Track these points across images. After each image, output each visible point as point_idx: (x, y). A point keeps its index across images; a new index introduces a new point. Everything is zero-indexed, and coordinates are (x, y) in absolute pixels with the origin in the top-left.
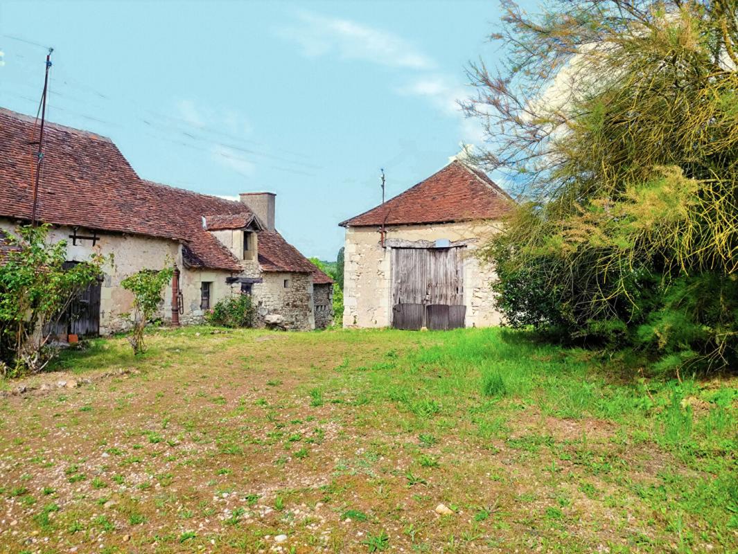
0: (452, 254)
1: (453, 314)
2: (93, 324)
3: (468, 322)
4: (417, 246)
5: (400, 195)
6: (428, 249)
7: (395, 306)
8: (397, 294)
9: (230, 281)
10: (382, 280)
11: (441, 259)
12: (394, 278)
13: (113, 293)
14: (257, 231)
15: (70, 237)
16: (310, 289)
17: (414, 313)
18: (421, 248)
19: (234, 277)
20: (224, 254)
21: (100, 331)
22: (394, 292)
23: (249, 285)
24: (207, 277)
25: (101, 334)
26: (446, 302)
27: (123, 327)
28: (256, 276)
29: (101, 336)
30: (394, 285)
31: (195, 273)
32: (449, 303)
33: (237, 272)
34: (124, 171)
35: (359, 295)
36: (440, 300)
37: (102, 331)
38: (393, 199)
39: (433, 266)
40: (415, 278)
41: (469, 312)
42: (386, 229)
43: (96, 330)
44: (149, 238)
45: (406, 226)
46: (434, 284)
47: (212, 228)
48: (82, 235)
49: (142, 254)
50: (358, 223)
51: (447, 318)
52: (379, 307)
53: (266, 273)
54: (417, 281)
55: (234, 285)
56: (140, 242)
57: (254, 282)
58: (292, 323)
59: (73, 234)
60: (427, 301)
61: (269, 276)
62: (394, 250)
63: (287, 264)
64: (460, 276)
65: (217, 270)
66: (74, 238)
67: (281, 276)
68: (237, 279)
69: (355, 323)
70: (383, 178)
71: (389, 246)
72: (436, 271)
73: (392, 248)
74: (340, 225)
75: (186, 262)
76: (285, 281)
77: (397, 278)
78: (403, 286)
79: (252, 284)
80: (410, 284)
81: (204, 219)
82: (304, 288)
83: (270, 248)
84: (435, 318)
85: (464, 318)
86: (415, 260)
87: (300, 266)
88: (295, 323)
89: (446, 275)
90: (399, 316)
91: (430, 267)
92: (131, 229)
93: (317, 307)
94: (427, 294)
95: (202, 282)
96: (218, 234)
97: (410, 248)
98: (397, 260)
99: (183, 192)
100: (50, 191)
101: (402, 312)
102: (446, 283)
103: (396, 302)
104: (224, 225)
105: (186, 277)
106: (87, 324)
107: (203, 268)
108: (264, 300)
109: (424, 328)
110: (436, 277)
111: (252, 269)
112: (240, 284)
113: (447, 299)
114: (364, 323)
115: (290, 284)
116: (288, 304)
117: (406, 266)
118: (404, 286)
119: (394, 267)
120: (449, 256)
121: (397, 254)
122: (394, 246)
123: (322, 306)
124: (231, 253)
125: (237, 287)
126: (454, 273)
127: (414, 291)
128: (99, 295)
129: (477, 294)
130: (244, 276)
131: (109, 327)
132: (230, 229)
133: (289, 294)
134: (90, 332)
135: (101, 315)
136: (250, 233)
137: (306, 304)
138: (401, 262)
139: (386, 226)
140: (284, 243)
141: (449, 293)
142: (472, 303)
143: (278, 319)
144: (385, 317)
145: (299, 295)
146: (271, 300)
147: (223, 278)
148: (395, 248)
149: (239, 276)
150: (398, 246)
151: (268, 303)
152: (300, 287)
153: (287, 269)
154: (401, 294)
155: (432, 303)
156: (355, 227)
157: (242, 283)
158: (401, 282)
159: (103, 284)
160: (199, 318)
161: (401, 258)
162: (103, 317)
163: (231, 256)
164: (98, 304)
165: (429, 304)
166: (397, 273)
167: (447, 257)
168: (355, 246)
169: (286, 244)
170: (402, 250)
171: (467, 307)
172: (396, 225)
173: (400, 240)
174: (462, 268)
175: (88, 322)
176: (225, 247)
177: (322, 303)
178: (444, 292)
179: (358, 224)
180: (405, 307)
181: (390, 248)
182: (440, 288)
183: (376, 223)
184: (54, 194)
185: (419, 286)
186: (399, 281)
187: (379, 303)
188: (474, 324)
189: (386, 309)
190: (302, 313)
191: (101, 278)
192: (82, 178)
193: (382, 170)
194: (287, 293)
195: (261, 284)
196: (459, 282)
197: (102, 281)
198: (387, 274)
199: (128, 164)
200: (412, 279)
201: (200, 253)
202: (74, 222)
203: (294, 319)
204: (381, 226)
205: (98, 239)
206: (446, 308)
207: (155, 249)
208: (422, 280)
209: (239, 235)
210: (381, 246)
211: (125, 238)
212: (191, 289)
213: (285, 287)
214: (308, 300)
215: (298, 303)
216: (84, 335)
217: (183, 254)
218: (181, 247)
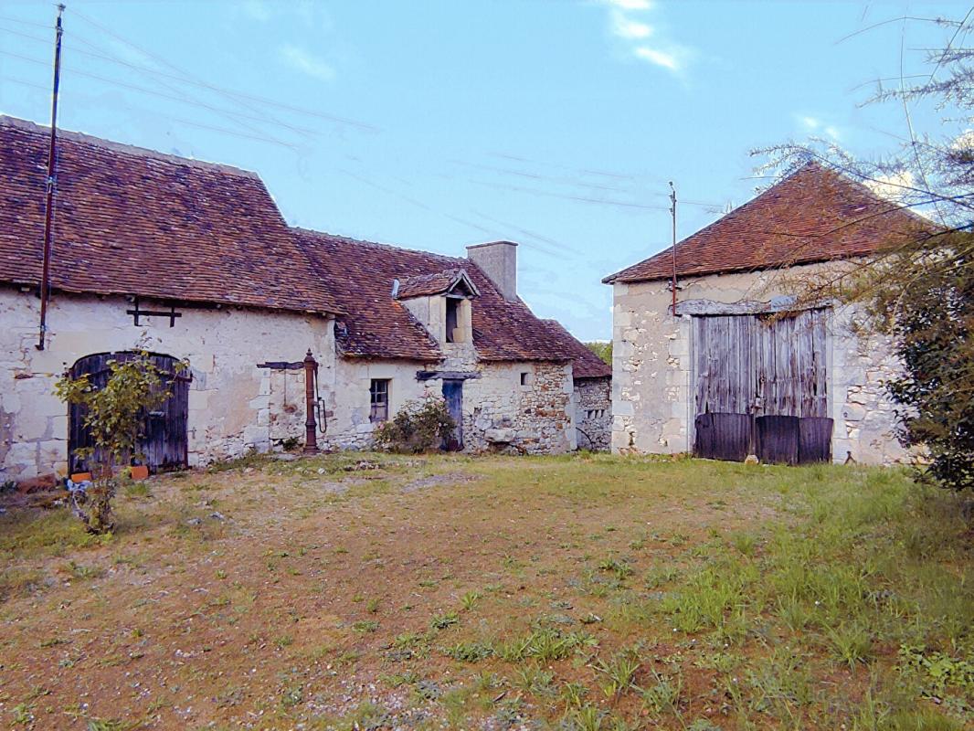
0: (803, 323)
1: (808, 432)
2: (176, 449)
3: (839, 448)
4: (736, 310)
5: (709, 228)
6: (757, 316)
7: (699, 417)
8: (703, 396)
9: (423, 377)
10: (676, 372)
11: (783, 334)
12: (696, 369)
13: (210, 400)
14: (470, 297)
15: (129, 312)
16: (568, 386)
17: (733, 429)
18: (745, 315)
19: (430, 370)
20: (417, 335)
21: (189, 460)
22: (697, 392)
23: (458, 382)
24: (380, 371)
25: (190, 464)
26: (793, 411)
27: (231, 452)
28: (470, 368)
29: (191, 467)
30: (698, 381)
31: (358, 366)
32: (798, 413)
33: (435, 362)
34: (263, 216)
35: (636, 398)
36: (781, 408)
37: (193, 459)
38: (696, 234)
39: (767, 347)
40: (735, 368)
41: (839, 430)
42: (681, 284)
43: (182, 459)
44: (270, 313)
45: (716, 276)
46: (769, 378)
47: (403, 295)
48: (150, 310)
49: (261, 337)
50: (632, 277)
51: (794, 440)
52: (671, 418)
53: (487, 362)
54: (738, 373)
55: (429, 382)
56: (256, 317)
57: (466, 378)
58: (537, 441)
59: (133, 309)
60: (757, 408)
61: (493, 368)
62: (697, 319)
63: (526, 347)
64: (820, 362)
65: (396, 360)
66: (136, 314)
67: (514, 367)
68: (434, 374)
69: (631, 444)
70: (673, 197)
71: (687, 313)
72: (773, 354)
73: (693, 316)
74: (605, 282)
75: (339, 347)
76: (523, 375)
77: (702, 369)
78: (712, 379)
79: (463, 380)
80: (725, 378)
81: (397, 284)
82: (557, 386)
83: (503, 324)
84: (773, 441)
85: (829, 441)
86: (734, 337)
87: (549, 351)
88: (541, 440)
89: (792, 362)
90: (707, 435)
91: (761, 348)
92: (232, 298)
93: (590, 412)
94: (757, 396)
95: (373, 381)
96: (411, 304)
97: (724, 315)
98: (702, 338)
99: (373, 246)
100: (115, 244)
101: (711, 428)
102: (793, 376)
103: (700, 411)
104: (419, 291)
105: (343, 372)
106: (165, 449)
107: (370, 357)
108: (484, 404)
109: (752, 458)
110: (773, 365)
111: (460, 356)
112: (440, 383)
113: (794, 406)
114: (645, 447)
115: (530, 379)
116: (528, 411)
117: (717, 346)
118: (715, 382)
119: (696, 348)
120: (797, 327)
121: (702, 326)
122: (696, 312)
123: (597, 411)
124: (427, 333)
125: (436, 386)
126: (808, 359)
127: (733, 391)
128: (186, 404)
129: (854, 397)
130: (447, 369)
131: (206, 453)
132: (426, 295)
133: (529, 395)
134: (172, 462)
135: (190, 435)
136: (460, 300)
137: (561, 409)
138: (708, 339)
139: (680, 278)
140: (529, 316)
141: (799, 394)
142: (846, 414)
143: (507, 436)
144: (681, 434)
145: (549, 396)
146: (497, 404)
147: (411, 371)
148: (697, 315)
149: (438, 368)
150: (703, 312)
151: (490, 411)
152: (550, 383)
153: (524, 355)
154: (709, 396)
155: (767, 414)
156: (629, 282)
157: (444, 379)
158: (709, 375)
159: (192, 385)
160: (366, 436)
161: (708, 332)
162: (194, 438)
163: (427, 337)
164: (184, 417)
165: (761, 414)
166: (703, 359)
167: (793, 328)
168: (628, 315)
169: (533, 318)
170: (710, 319)
171: (835, 422)
172: (698, 275)
173: (706, 302)
174: (824, 348)
175: (166, 446)
176: (420, 324)
177: (598, 406)
178: (790, 393)
179: (635, 278)
180: (716, 418)
181: (689, 317)
182: (782, 386)
183: (663, 274)
184: (121, 249)
185: (741, 381)
186: (706, 374)
187: (671, 413)
188: (849, 453)
189: (684, 423)
190: (554, 424)
191: (189, 377)
192: (184, 226)
193: (671, 183)
194: (526, 393)
195: (479, 381)
196: (818, 375)
197: (190, 381)
198: (685, 361)
199: (274, 207)
200: (729, 369)
201: (371, 334)
202: (129, 289)
203: (539, 435)
204: (671, 279)
205: (179, 315)
206: (794, 421)
207: (283, 328)
208: (747, 372)
209: (439, 303)
210: (671, 313)
211: (228, 312)
212: (351, 390)
213: (522, 384)
214: (564, 404)
215: (547, 409)
216: (160, 466)
217: (337, 336)
218: (331, 325)
